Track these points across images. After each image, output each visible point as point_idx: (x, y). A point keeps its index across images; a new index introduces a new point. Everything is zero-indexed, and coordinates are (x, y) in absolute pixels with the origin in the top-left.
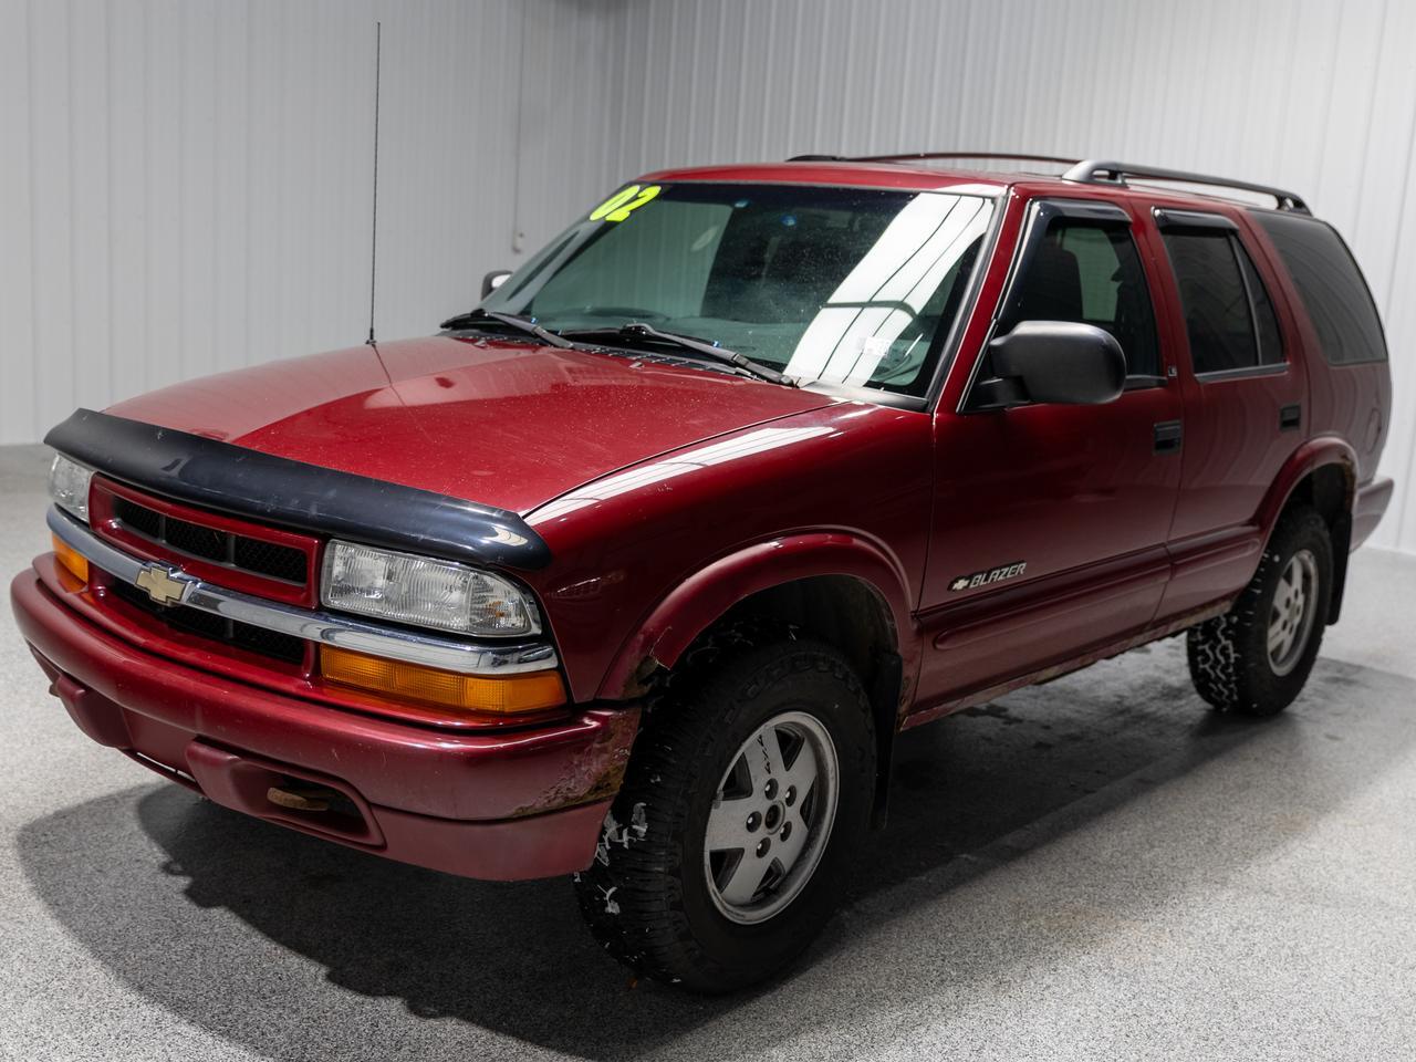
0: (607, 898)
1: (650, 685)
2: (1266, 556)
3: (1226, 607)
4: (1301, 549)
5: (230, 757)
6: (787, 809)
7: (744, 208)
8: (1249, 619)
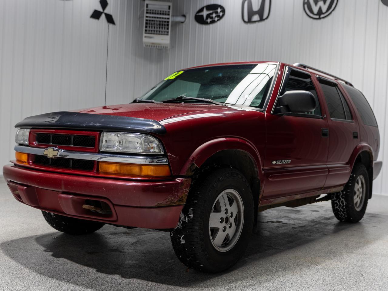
0: (181, 239)
1: (194, 172)
2: (352, 175)
3: (342, 188)
4: (360, 175)
5: (71, 196)
6: (231, 218)
7: (207, 72)
8: (348, 192)
